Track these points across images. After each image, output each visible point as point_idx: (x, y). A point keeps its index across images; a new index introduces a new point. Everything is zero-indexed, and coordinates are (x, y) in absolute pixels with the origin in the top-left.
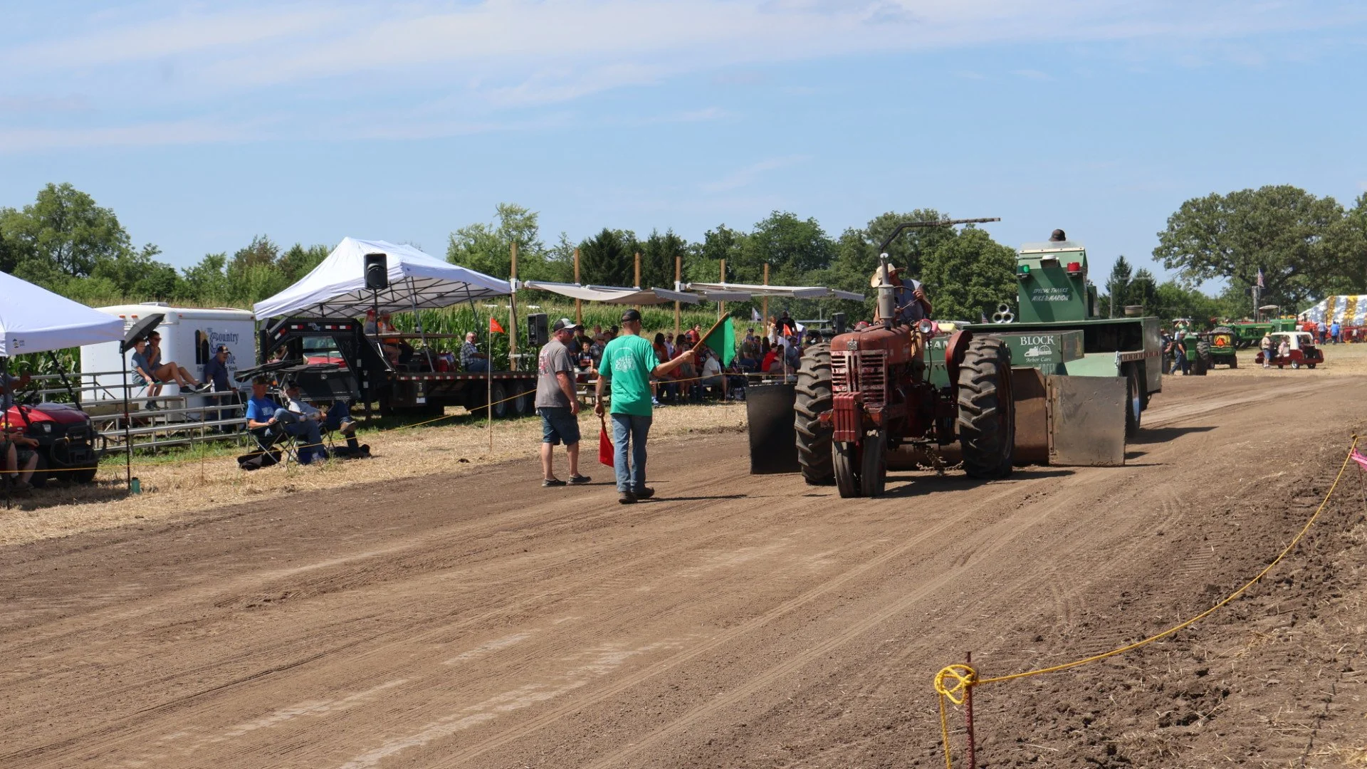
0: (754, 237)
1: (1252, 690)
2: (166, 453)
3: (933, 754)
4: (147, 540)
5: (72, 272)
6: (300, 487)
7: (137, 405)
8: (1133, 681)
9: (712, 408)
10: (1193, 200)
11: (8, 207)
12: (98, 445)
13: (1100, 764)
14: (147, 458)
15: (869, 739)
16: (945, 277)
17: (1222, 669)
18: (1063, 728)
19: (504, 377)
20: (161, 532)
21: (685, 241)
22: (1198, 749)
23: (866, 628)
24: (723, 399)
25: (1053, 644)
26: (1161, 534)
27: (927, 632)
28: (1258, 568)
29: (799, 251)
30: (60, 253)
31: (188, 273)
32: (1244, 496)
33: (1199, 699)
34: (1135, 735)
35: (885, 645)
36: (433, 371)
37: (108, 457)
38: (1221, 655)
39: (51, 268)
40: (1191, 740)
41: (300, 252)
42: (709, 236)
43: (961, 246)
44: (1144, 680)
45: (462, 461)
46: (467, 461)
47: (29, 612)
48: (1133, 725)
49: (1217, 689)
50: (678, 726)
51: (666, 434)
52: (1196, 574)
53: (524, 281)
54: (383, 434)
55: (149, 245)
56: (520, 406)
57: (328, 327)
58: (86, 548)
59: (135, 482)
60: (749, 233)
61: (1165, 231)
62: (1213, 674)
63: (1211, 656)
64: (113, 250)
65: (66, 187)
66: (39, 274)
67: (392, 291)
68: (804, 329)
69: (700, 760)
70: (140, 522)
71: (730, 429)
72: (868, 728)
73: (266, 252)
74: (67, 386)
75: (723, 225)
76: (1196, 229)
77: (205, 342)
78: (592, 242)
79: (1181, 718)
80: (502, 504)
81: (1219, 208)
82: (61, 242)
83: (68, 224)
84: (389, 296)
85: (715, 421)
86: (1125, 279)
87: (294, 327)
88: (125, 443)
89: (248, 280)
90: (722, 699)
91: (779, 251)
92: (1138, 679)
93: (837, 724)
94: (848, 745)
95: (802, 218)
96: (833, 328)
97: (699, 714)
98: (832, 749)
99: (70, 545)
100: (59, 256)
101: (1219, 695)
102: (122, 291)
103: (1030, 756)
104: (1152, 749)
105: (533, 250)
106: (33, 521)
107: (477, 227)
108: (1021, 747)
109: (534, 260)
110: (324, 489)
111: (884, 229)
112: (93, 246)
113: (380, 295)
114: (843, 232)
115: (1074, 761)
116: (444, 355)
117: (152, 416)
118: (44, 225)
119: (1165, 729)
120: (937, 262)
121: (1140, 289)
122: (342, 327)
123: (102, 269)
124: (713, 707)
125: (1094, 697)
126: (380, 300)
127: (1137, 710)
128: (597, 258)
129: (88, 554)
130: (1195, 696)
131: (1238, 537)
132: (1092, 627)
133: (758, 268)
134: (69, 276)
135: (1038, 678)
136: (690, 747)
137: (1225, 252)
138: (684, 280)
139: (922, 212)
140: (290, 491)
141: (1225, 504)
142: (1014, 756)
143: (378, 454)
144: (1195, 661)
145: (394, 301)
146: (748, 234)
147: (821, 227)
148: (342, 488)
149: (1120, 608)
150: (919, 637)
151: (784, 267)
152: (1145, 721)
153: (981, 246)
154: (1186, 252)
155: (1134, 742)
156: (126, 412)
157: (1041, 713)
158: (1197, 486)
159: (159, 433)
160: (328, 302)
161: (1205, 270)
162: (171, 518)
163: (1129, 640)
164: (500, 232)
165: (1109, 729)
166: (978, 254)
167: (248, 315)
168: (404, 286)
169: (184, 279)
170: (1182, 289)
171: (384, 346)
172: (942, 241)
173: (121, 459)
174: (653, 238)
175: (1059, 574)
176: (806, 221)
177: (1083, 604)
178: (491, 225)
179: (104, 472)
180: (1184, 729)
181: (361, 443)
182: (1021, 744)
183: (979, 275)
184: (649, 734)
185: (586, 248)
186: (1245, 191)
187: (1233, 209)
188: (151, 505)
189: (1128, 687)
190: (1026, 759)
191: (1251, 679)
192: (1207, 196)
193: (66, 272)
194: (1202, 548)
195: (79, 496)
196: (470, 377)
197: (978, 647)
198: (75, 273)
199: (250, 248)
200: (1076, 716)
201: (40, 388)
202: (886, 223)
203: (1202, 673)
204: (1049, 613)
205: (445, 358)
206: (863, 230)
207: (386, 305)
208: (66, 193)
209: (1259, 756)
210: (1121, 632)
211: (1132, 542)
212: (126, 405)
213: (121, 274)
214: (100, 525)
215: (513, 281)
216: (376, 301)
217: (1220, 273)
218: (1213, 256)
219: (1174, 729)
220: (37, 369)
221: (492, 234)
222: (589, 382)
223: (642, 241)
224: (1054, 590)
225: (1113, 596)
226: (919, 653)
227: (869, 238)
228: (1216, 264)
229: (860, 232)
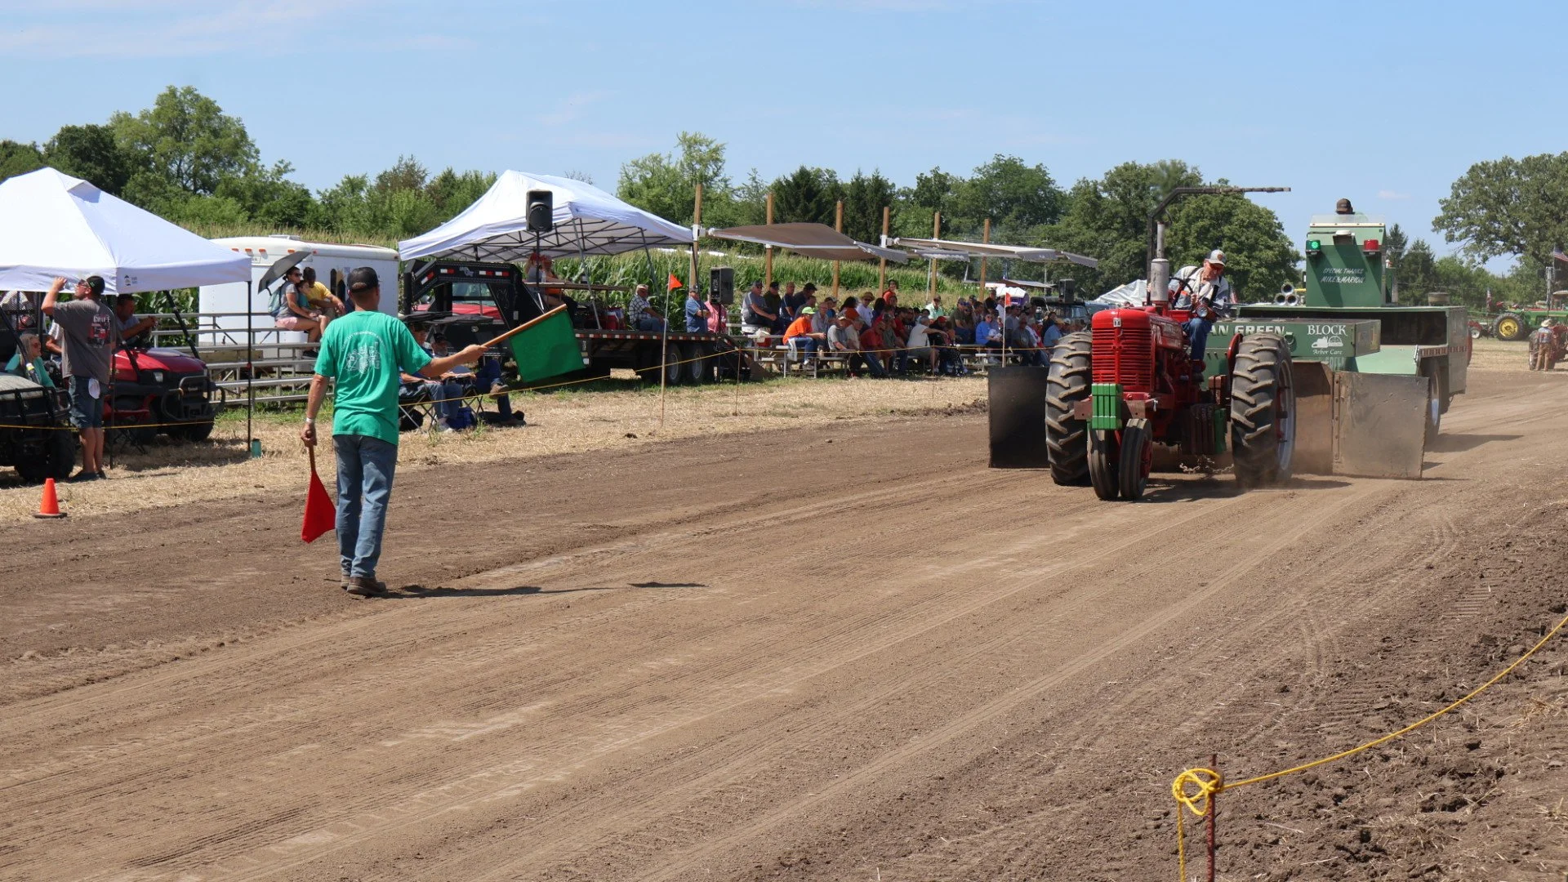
0: (973, 184)
1: (1531, 772)
2: (292, 409)
3: (1158, 827)
4: (267, 515)
5: (192, 188)
6: (444, 459)
7: (262, 352)
8: (1393, 751)
9: (917, 384)
10: (1482, 163)
11: (122, 111)
12: (215, 398)
13: (1351, 853)
14: (269, 414)
15: (1084, 802)
16: (1191, 239)
17: (1496, 742)
18: (1311, 805)
19: (681, 338)
20: (283, 506)
21: (894, 185)
22: (1465, 842)
23: (1086, 665)
24: (930, 374)
25: (1301, 696)
26: (1430, 567)
27: (1155, 675)
28: (1542, 616)
29: (1025, 203)
30: (179, 166)
31: (324, 196)
32: (1528, 525)
33: (1469, 780)
34: (1392, 819)
35: (1106, 689)
36: (599, 327)
37: (226, 411)
38: (1497, 724)
39: (169, 183)
40: (1458, 830)
41: (452, 177)
42: (921, 180)
43: (1211, 205)
44: (1405, 751)
45: (629, 436)
46: (635, 437)
47: (131, 595)
48: (1390, 807)
49: (1490, 769)
50: (865, 774)
51: (863, 414)
52: (1469, 620)
53: (708, 229)
54: (539, 397)
55: (281, 162)
56: (697, 371)
57: (483, 273)
58: (198, 521)
59: (256, 443)
60: (967, 178)
61: (1449, 198)
62: (1486, 746)
63: (1484, 725)
64: (240, 166)
65: (189, 91)
66: (156, 189)
67: (557, 233)
68: (1026, 295)
69: (889, 819)
70: (260, 492)
71: (937, 412)
72: (1084, 789)
73: (412, 176)
74: (182, 326)
75: (938, 168)
76: (1484, 197)
77: (342, 282)
78: (787, 181)
79: (1447, 803)
80: (672, 491)
81: (1513, 174)
82: (182, 153)
83: (190, 133)
84: (553, 239)
85: (919, 400)
86: (1398, 251)
87: (444, 271)
88: (246, 394)
89: (391, 209)
90: (918, 745)
91: (1000, 200)
92: (1398, 749)
93: (1048, 781)
94: (1059, 809)
95: (1030, 164)
96: (1061, 296)
97: (891, 761)
98: (1042, 813)
99: (180, 516)
100: (179, 170)
101: (1491, 777)
102: (248, 213)
103: (1271, 838)
104: (1411, 839)
105: (719, 187)
106: (139, 485)
107: (655, 159)
108: (1260, 826)
109: (719, 199)
110: (470, 463)
111: (1124, 181)
112: (218, 159)
113: (543, 238)
114: (1076, 183)
115: (1321, 848)
116: (613, 309)
117: (279, 366)
118: (163, 133)
119: (1428, 814)
120: (1183, 221)
121: (1417, 264)
122: (499, 274)
123: (227, 187)
124: (906, 753)
125: (1346, 768)
126: (543, 243)
127: (1396, 788)
128: (792, 201)
129: (199, 528)
130: (1464, 776)
131: (1520, 577)
132: (1347, 677)
133: (975, 220)
134: (190, 193)
135: (1282, 738)
136: (878, 801)
137: (1516, 225)
138: (891, 234)
139: (1168, 163)
140: (432, 463)
141: (1505, 534)
142: (1252, 837)
143: (533, 422)
144: (1465, 730)
145: (559, 246)
146: (967, 180)
147: (1051, 176)
148: (491, 463)
149: (1379, 656)
150: (1146, 679)
151: (1006, 219)
152: (1405, 802)
153: (1235, 206)
154: (1472, 224)
155: (1392, 829)
156: (249, 360)
157: (1284, 783)
158: (1474, 510)
159: (284, 386)
160: (483, 244)
161: (1493, 245)
162: (295, 490)
163: (1389, 697)
164: (682, 165)
165: (1363, 810)
166: (1230, 215)
167: (391, 254)
168: (571, 229)
169: (319, 203)
170: (1464, 265)
171: (546, 297)
172: (1190, 198)
173: (241, 414)
174: (857, 180)
175: (1310, 610)
176: (1033, 167)
177: (1337, 649)
178: (670, 156)
179: (220, 431)
180: (1449, 816)
181: (514, 408)
182: (1261, 822)
183: (1231, 239)
184: (832, 782)
185: (779, 188)
186: (1543, 157)
187: (1529, 176)
188: (273, 472)
189: (1386, 759)
190: (1266, 841)
191: (1530, 758)
192: (1499, 160)
193: (185, 188)
194: (1477, 587)
195: (192, 456)
196: (642, 337)
197: (1214, 695)
198: (196, 190)
199: (395, 170)
200: (1325, 790)
201: (154, 329)
202: (1126, 174)
203: (1473, 747)
204: (1298, 657)
205: (613, 314)
206: (1099, 181)
207: (549, 248)
208: (189, 97)
209: (1536, 855)
210: (1380, 687)
211: (1396, 576)
212: (250, 351)
213: (248, 194)
214: (213, 494)
215: (696, 227)
216: (538, 244)
217: (1510, 249)
218: (1502, 229)
219: (1436, 815)
220: (149, 303)
221: (671, 167)
222: (778, 347)
223: (845, 182)
224: (1304, 630)
225: (1372, 641)
226: (1146, 699)
227: (1105, 191)
228: (1505, 238)
229: (1096, 184)
